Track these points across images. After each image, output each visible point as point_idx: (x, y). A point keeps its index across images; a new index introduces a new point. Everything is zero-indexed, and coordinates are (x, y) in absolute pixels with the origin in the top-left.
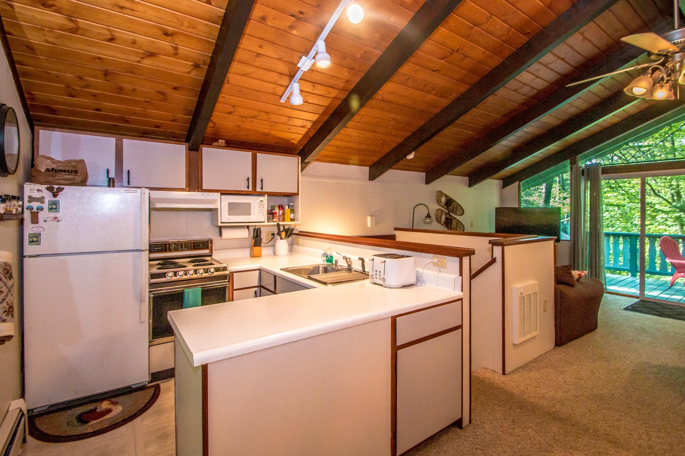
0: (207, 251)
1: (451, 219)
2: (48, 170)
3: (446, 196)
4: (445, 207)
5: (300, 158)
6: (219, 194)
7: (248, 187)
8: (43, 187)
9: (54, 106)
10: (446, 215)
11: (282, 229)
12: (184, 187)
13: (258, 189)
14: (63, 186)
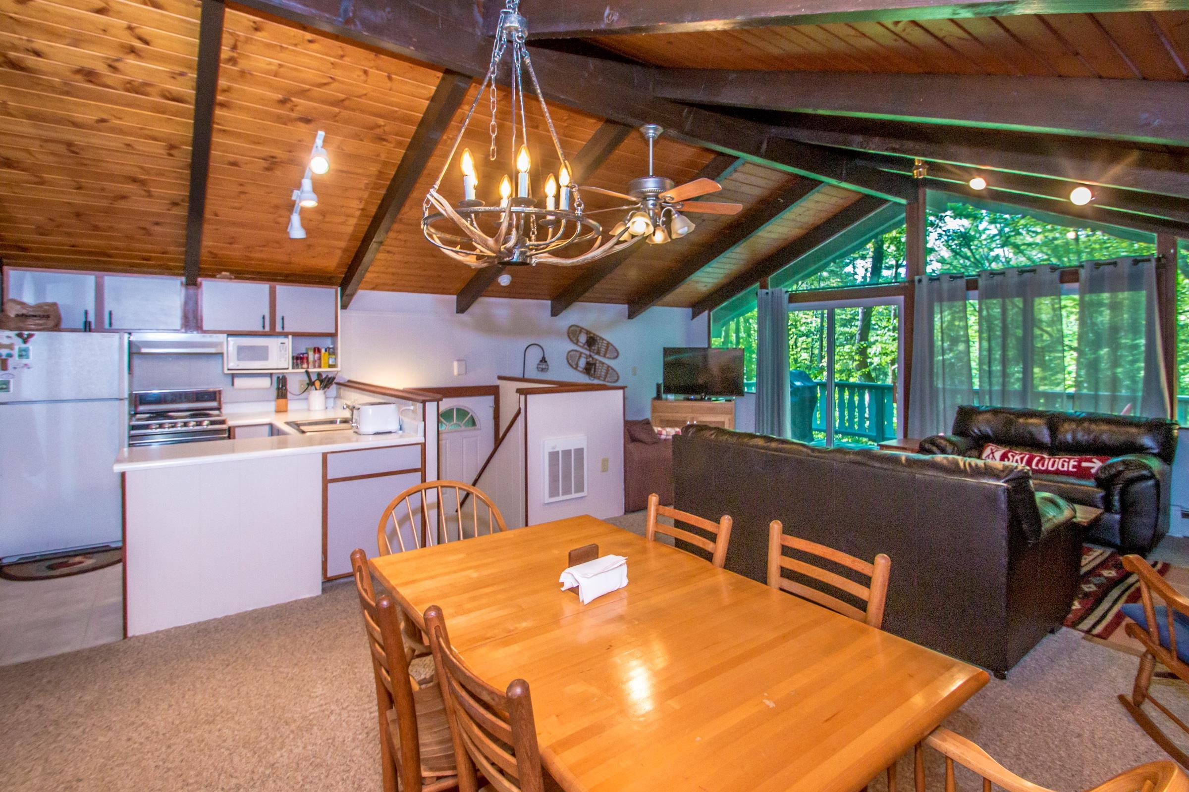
0: (214, 404)
1: (595, 364)
2: (17, 316)
3: (588, 332)
4: (586, 346)
5: (339, 289)
6: (225, 335)
7: (264, 327)
8: (13, 334)
9: (24, 245)
10: (587, 358)
11: (314, 378)
12: (179, 328)
13: (278, 329)
14: (32, 332)
